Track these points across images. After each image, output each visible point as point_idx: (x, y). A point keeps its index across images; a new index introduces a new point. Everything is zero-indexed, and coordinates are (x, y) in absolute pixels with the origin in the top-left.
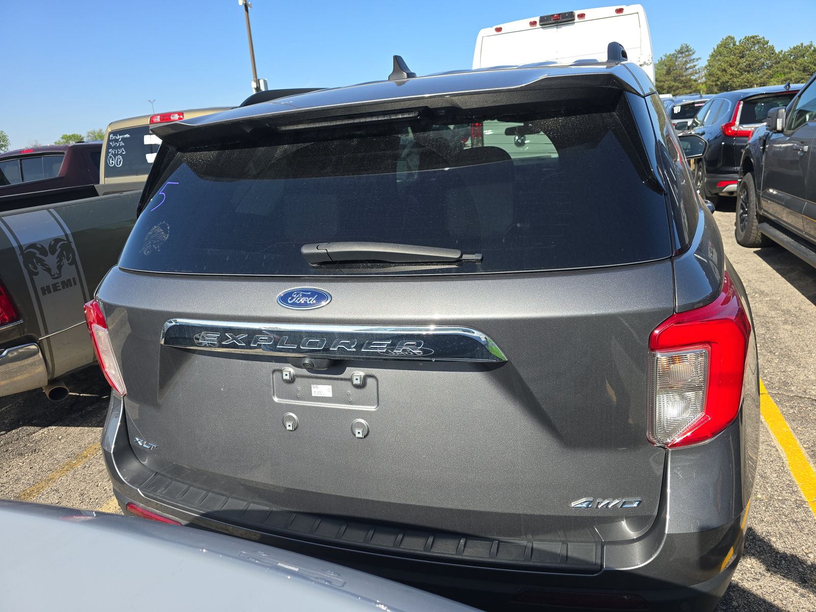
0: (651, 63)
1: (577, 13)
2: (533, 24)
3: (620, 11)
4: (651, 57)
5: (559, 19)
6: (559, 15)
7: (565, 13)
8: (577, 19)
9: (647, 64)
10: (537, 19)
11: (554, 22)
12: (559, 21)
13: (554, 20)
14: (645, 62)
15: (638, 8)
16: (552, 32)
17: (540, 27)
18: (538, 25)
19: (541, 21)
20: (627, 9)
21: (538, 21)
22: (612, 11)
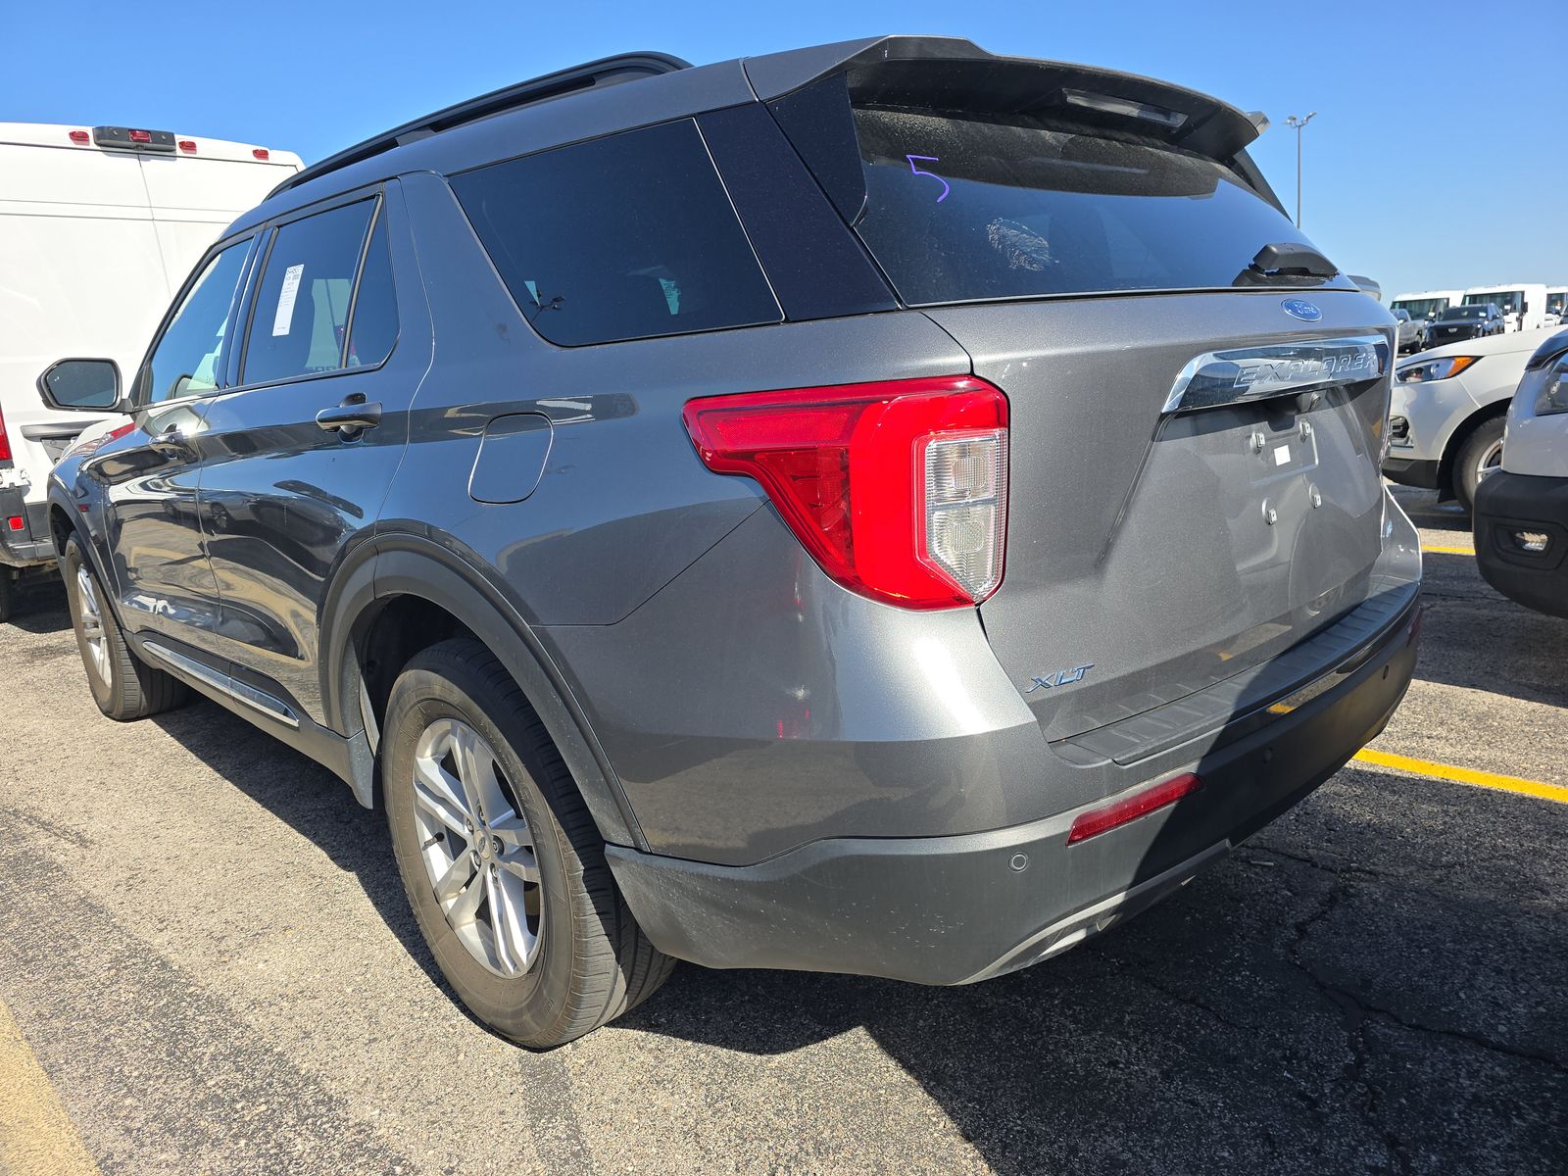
1: (180, 137)
2: (79, 137)
3: (261, 155)
5: (146, 142)
6: (146, 133)
7: (157, 133)
8: (178, 151)
10: (89, 130)
11: (135, 144)
12: (145, 145)
13: (136, 141)
16: (125, 166)
17: (96, 147)
18: (92, 144)
19: (96, 136)
20: (275, 155)
21: (91, 134)
22: (246, 151)
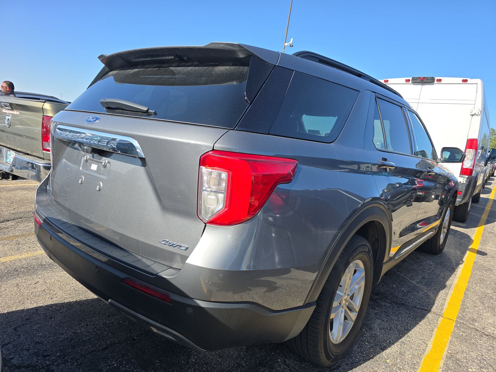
0: (480, 115)
1: (436, 78)
2: (408, 81)
3: (465, 81)
4: (480, 111)
5: (424, 80)
6: (424, 78)
7: (428, 77)
8: (436, 82)
9: (477, 115)
10: (411, 79)
11: (420, 81)
12: (423, 81)
13: (420, 80)
14: (475, 114)
15: (479, 81)
16: (418, 87)
17: (411, 83)
18: (410, 82)
19: (412, 80)
20: (470, 81)
21: (411, 80)
22: (460, 80)
